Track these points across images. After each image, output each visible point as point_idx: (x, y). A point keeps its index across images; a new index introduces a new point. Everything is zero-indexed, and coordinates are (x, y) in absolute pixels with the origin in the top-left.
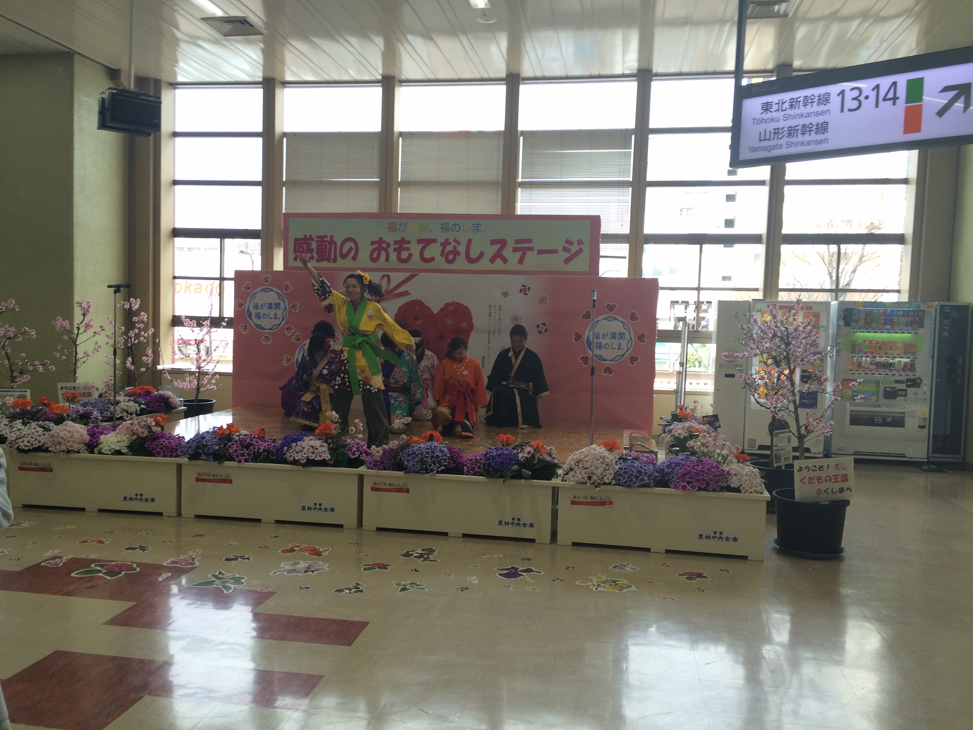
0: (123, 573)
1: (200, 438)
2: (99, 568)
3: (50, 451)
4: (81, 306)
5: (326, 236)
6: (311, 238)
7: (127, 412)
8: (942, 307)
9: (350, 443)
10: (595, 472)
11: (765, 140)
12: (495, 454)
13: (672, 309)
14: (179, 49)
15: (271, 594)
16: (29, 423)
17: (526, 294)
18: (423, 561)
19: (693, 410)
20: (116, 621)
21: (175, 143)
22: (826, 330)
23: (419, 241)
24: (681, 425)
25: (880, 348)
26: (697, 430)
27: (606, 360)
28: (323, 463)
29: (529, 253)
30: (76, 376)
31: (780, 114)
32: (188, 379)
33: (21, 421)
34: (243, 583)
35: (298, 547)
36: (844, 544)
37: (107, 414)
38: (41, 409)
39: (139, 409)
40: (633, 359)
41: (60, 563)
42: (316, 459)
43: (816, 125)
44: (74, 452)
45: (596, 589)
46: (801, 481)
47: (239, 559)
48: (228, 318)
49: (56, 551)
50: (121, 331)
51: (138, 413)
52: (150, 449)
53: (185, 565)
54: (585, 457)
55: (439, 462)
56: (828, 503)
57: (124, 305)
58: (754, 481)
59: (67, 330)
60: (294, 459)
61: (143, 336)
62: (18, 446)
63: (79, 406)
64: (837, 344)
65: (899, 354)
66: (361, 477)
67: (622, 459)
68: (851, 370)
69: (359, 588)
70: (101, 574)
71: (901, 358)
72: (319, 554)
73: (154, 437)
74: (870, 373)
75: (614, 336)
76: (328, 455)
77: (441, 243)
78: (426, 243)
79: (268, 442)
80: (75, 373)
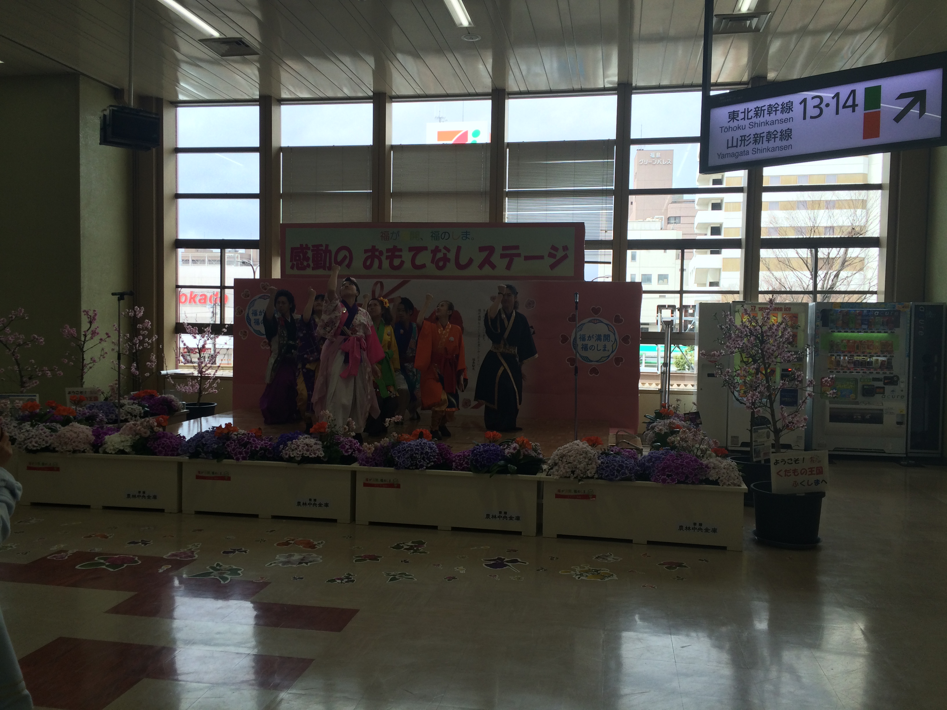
0: (125, 565)
1: (200, 436)
2: (102, 561)
3: (57, 451)
4: (88, 314)
5: (321, 245)
6: (307, 247)
7: (131, 415)
8: (917, 307)
9: (343, 441)
10: (578, 467)
11: (732, 147)
12: (482, 450)
13: (659, 314)
14: (180, 70)
15: (266, 584)
16: (36, 424)
18: (413, 553)
19: (676, 408)
20: (116, 610)
21: (176, 158)
22: (805, 330)
23: (411, 249)
24: (662, 422)
25: (858, 347)
26: (678, 427)
27: (592, 361)
28: (318, 460)
29: (516, 259)
30: (84, 381)
31: (747, 122)
32: (191, 383)
33: (29, 423)
34: (239, 574)
35: (293, 540)
37: (112, 417)
38: (49, 412)
39: (142, 411)
40: (618, 360)
41: (66, 556)
42: (310, 456)
43: (780, 132)
44: (79, 451)
45: (579, 578)
46: (777, 474)
47: (237, 552)
48: (228, 324)
49: (62, 546)
50: (126, 338)
51: (142, 415)
52: (152, 448)
53: (185, 557)
54: (568, 452)
55: (429, 459)
56: (804, 495)
57: (129, 313)
58: (732, 474)
59: (74, 337)
60: (290, 456)
61: (147, 342)
62: (26, 447)
63: (85, 409)
64: (816, 343)
65: (876, 353)
66: (354, 474)
67: (605, 453)
68: (829, 369)
69: (351, 578)
70: (104, 567)
71: (877, 356)
72: (313, 547)
73: (156, 437)
74: (848, 371)
75: (599, 338)
76: (322, 452)
77: (432, 250)
78: (417, 250)
79: (265, 440)
80: (82, 378)
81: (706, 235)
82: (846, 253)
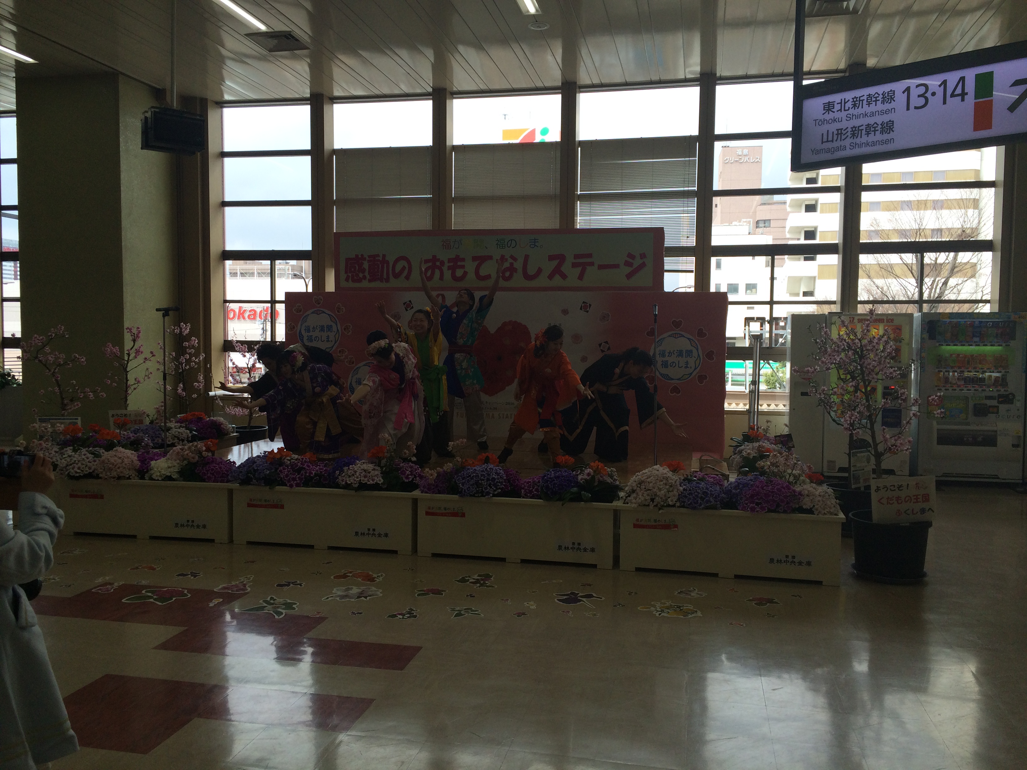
0: (174, 599)
1: (251, 461)
2: (150, 594)
3: (101, 478)
4: (131, 332)
5: (378, 256)
6: (363, 258)
7: (178, 439)
9: (403, 467)
10: (658, 494)
11: (828, 141)
12: (553, 476)
13: (747, 327)
14: (225, 67)
15: (323, 619)
16: (79, 449)
17: (587, 312)
18: (479, 587)
19: (766, 430)
20: (165, 646)
21: (223, 163)
22: (910, 344)
23: (474, 259)
24: (751, 445)
25: (968, 362)
26: (768, 450)
27: (672, 379)
28: (376, 487)
29: (589, 269)
30: (128, 403)
31: (843, 114)
33: (71, 448)
34: (294, 609)
35: (351, 573)
36: (927, 567)
37: (158, 441)
38: (92, 436)
39: (190, 435)
40: (701, 378)
41: (112, 589)
42: (368, 483)
43: (881, 124)
44: (124, 478)
45: (660, 614)
46: (879, 501)
47: (291, 585)
49: (107, 578)
50: (171, 357)
51: (190, 439)
52: (201, 474)
53: (237, 591)
54: (647, 478)
55: (495, 485)
56: (908, 524)
57: (174, 330)
58: (828, 502)
59: (117, 356)
60: (346, 483)
61: (194, 362)
62: (68, 474)
63: (130, 433)
64: (921, 358)
65: (989, 369)
66: (415, 501)
67: (687, 480)
68: (936, 386)
69: (413, 613)
70: (152, 600)
71: (990, 372)
72: (372, 580)
73: (204, 462)
74: (958, 389)
75: (680, 353)
76: (381, 479)
78: (481, 260)
79: (320, 466)
80: (126, 400)
81: (799, 239)
82: (955, 258)
